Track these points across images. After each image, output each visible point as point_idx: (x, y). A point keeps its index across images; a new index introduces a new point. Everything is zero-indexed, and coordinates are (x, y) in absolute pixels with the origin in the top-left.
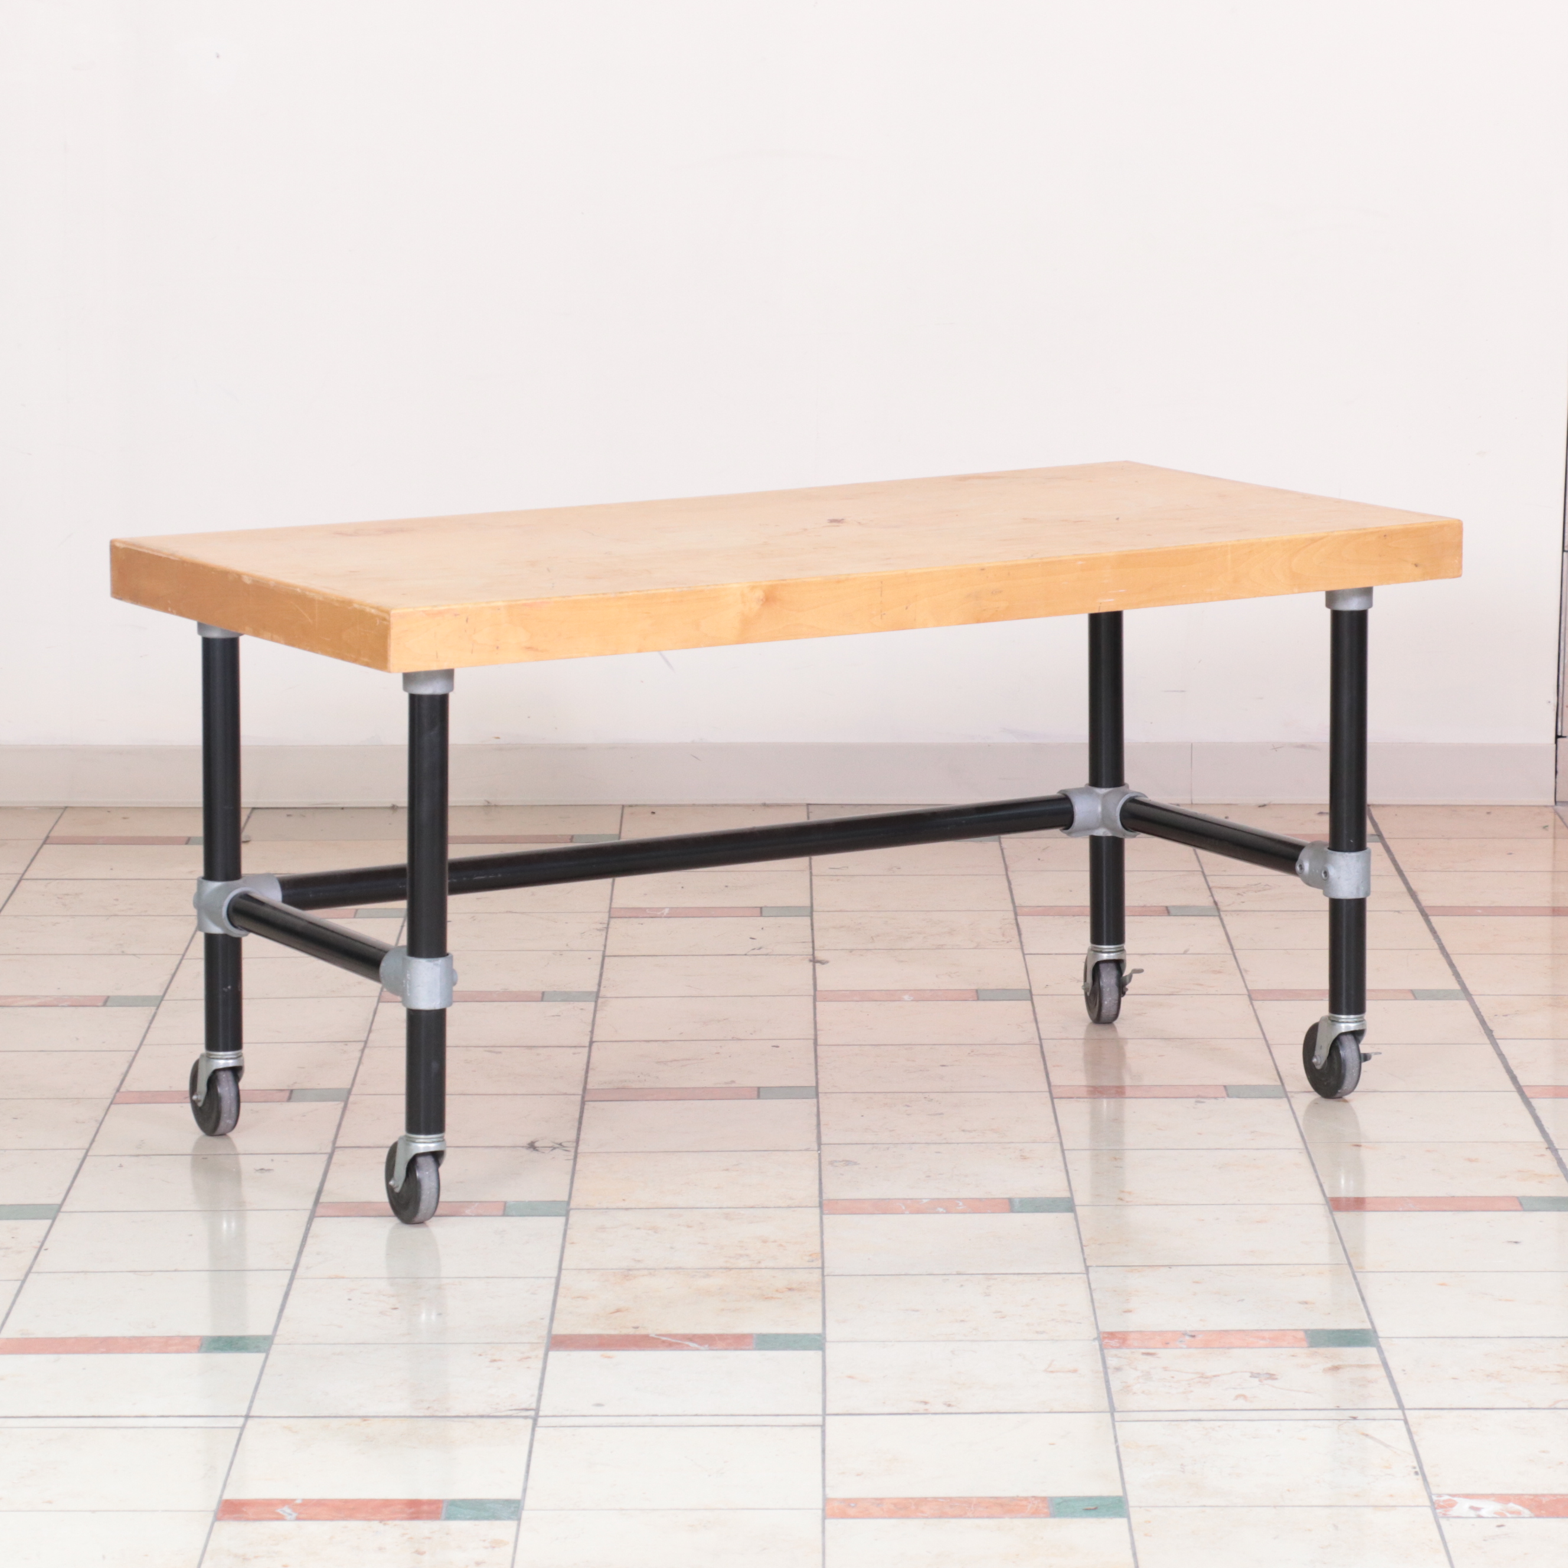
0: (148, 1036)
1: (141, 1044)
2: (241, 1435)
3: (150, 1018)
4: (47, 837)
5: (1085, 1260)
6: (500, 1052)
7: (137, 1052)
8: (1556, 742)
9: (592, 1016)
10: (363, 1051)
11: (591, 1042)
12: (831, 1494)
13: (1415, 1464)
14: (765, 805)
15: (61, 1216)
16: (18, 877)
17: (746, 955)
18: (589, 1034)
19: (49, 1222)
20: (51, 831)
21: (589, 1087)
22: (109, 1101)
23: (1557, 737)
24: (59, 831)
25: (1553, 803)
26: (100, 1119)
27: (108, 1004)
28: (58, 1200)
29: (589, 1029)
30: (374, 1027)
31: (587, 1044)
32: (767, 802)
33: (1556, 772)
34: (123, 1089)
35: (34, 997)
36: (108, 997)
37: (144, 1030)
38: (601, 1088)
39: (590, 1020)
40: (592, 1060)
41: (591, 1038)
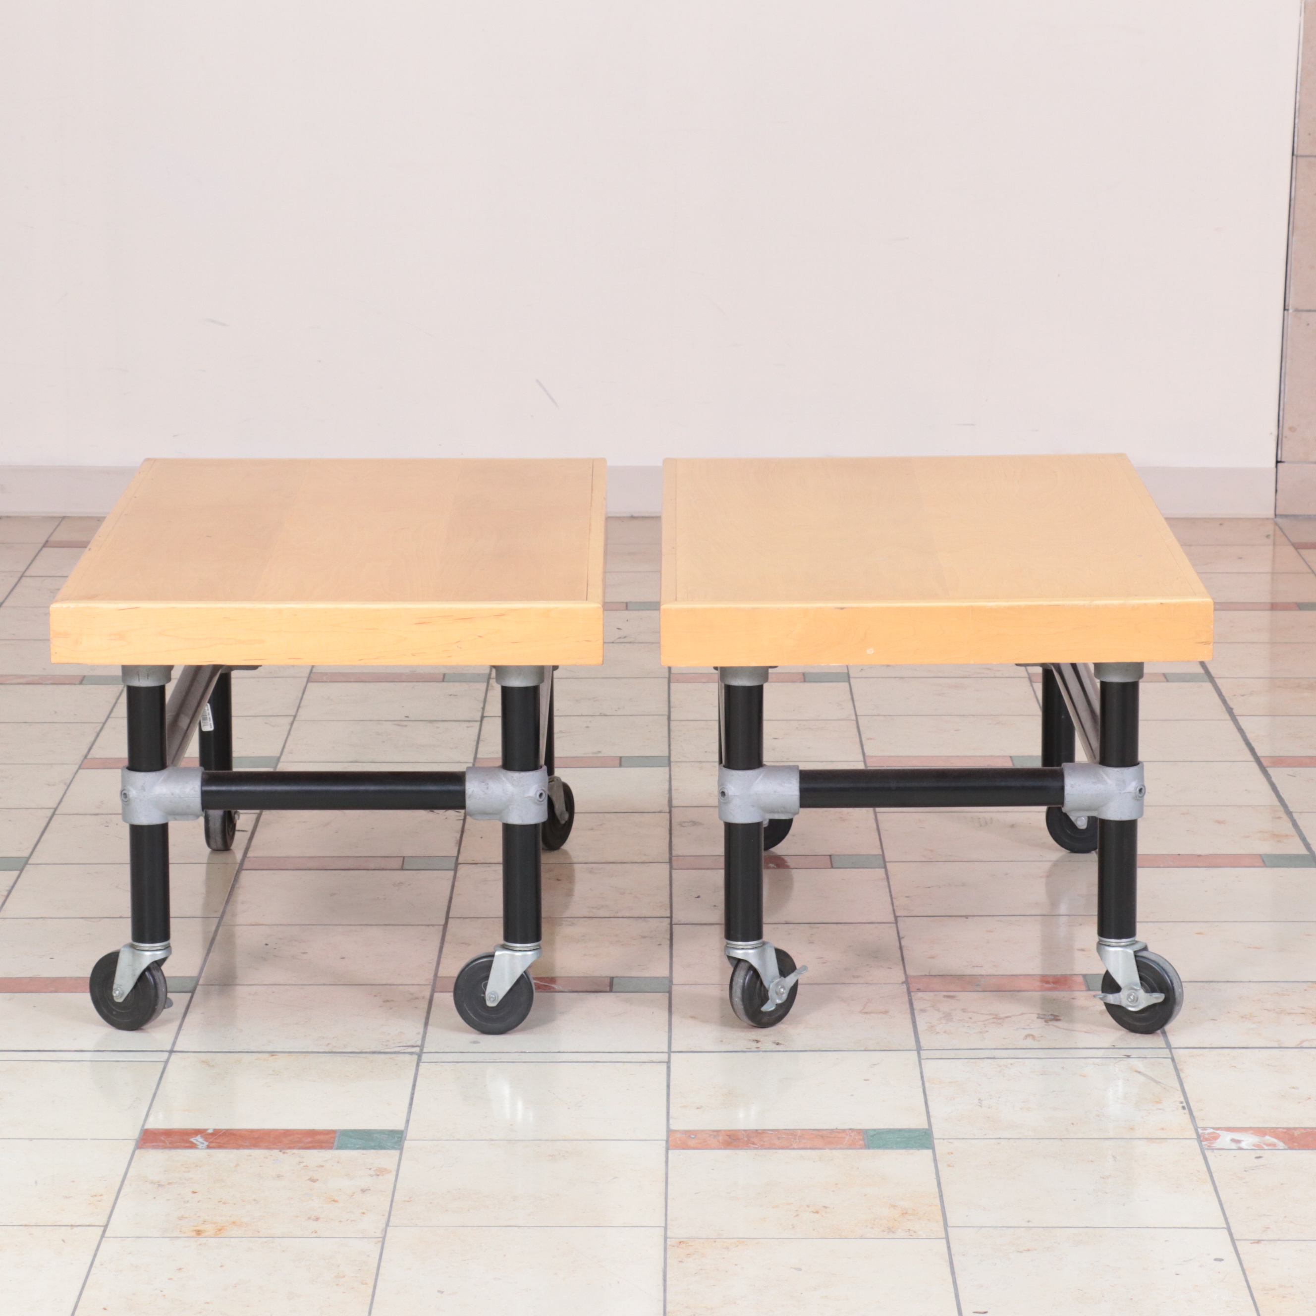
0: (115, 710)
1: (108, 717)
2: (164, 1068)
3: (118, 694)
4: (47, 541)
5: (894, 911)
6: (406, 726)
7: (104, 724)
8: (1276, 466)
9: (484, 695)
10: (292, 724)
11: (483, 717)
12: (673, 1127)
13: (1182, 1099)
14: (633, 518)
15: (28, 867)
16: (19, 575)
17: (613, 643)
18: (481, 710)
19: (16, 873)
20: (50, 536)
21: (479, 756)
22: (77, 767)
23: (1277, 462)
24: (58, 537)
25: (1272, 516)
26: (68, 782)
27: (84, 682)
28: (26, 854)
29: (482, 705)
30: (302, 704)
31: (479, 719)
32: (635, 515)
33: (1276, 491)
34: (89, 756)
35: (22, 676)
36: (84, 677)
37: (112, 705)
38: (489, 757)
39: (482, 699)
40: (483, 733)
41: (483, 714)
